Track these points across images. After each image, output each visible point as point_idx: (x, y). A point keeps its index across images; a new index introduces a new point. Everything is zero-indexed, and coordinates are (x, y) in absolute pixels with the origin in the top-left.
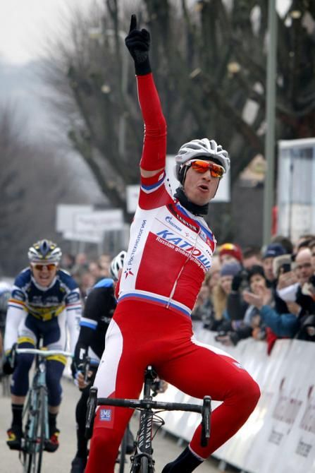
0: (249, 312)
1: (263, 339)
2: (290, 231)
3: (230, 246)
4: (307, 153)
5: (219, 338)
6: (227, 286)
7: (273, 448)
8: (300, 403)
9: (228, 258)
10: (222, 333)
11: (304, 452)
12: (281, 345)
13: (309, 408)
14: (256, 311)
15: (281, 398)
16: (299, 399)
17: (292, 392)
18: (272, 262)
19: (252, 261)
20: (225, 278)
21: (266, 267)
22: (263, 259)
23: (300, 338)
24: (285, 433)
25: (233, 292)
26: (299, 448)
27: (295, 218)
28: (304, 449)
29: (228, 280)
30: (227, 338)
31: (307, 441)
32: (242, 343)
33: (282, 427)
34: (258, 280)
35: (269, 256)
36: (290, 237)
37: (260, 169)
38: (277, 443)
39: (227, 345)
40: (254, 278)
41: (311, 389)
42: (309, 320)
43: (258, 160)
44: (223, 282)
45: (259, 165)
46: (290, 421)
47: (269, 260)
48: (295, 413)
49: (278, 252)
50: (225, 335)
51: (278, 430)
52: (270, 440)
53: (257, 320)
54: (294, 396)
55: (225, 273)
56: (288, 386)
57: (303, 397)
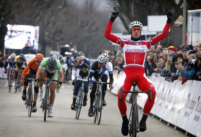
0: (178, 71)
1: (182, 80)
2: (192, 42)
3: (172, 47)
4: (198, 15)
5: (167, 79)
6: (171, 60)
7: (186, 118)
8: (196, 102)
9: (171, 51)
10: (168, 77)
11: (197, 119)
12: (189, 82)
13: (199, 104)
14: (180, 71)
15: (189, 101)
16: (195, 101)
17: (193, 98)
18: (186, 53)
19: (179, 52)
20: (170, 57)
21: (183, 55)
22: (182, 52)
23: (196, 80)
24: (190, 113)
25: (173, 63)
26: (195, 118)
27: (193, 37)
28: (197, 118)
29: (171, 58)
30: (170, 79)
31: (198, 116)
32: (175, 81)
33: (189, 111)
34: (180, 59)
35: (184, 51)
36: (192, 44)
37: (181, 20)
38: (187, 116)
39: (170, 82)
40: (178, 59)
41: (199, 97)
42: (198, 73)
43: (181, 17)
44: (169, 58)
45: (181, 19)
46: (192, 109)
47: (184, 52)
48: (194, 106)
49: (188, 49)
50: (169, 78)
51: (188, 112)
52: (185, 115)
53: (180, 73)
54: (193, 100)
55: (170, 56)
56: (191, 97)
57: (197, 100)
